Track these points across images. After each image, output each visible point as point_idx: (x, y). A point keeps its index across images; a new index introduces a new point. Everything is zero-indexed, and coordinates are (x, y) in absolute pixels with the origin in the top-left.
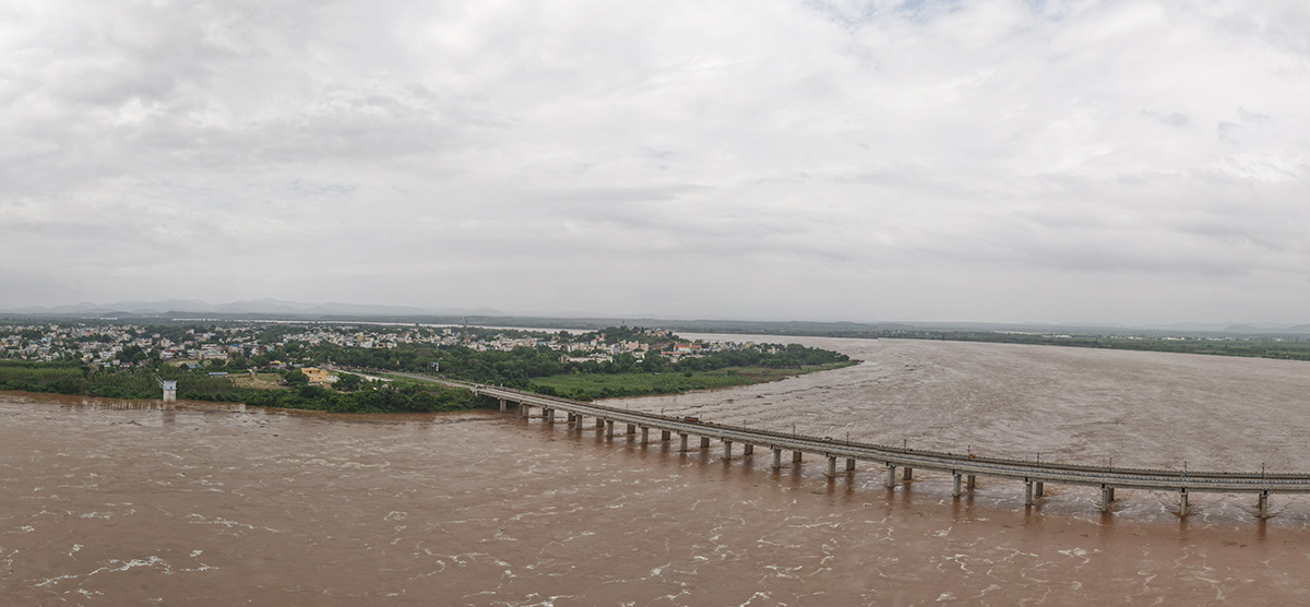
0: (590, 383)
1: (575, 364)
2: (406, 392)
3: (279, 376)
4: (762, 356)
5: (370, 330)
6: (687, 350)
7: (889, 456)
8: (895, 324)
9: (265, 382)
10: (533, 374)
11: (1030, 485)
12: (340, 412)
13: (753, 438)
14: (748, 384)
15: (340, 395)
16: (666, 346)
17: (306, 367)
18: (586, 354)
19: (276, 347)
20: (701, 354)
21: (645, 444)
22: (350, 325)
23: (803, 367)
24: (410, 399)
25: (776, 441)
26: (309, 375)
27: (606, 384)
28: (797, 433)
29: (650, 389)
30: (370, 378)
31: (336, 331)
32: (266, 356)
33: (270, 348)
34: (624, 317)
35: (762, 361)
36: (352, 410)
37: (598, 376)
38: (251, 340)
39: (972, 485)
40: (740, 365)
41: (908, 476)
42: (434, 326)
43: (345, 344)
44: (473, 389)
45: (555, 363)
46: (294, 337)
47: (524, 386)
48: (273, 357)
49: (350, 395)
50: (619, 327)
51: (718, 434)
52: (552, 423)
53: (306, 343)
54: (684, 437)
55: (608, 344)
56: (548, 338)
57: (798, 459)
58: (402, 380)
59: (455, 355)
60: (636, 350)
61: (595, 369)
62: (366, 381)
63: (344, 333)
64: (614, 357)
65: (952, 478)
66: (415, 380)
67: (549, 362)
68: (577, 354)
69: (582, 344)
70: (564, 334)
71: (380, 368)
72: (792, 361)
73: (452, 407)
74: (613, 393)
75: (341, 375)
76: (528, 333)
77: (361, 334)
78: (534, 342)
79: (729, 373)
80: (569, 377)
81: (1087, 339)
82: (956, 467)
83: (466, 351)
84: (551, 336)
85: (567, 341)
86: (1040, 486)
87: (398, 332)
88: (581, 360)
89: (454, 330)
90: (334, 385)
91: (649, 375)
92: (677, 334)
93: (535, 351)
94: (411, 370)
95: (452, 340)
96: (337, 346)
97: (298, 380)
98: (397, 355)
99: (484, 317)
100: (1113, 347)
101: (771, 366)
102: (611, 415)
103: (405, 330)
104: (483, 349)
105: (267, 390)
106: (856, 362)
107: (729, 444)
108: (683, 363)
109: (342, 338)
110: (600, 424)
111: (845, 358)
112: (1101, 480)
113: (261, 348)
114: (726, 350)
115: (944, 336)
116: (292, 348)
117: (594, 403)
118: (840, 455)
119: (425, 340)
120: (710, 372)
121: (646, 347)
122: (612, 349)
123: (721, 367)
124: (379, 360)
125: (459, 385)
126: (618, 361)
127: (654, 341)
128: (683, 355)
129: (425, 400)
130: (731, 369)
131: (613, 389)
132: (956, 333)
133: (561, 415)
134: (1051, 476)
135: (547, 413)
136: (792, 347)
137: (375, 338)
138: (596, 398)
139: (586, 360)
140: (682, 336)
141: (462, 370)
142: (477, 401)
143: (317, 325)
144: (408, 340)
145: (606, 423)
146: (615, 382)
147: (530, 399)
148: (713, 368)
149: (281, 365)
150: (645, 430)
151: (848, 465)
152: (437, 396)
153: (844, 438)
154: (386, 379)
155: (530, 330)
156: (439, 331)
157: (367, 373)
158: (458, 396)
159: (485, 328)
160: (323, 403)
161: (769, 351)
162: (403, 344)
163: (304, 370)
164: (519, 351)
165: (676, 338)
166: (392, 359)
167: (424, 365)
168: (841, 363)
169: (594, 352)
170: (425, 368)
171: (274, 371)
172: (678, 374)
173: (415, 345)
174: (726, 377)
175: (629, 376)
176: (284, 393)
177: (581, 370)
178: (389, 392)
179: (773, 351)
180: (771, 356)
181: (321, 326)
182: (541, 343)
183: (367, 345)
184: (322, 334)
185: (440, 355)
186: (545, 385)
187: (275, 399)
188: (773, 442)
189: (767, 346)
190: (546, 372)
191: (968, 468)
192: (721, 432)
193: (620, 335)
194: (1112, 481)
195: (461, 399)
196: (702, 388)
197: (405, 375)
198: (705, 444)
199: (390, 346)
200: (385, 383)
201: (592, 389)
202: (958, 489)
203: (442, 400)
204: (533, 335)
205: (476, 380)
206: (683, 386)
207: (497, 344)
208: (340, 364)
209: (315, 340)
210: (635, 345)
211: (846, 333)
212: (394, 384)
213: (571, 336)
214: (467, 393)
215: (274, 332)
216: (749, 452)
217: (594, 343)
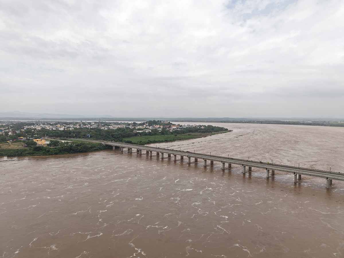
0: (144, 139)
1: (139, 133)
2: (78, 145)
3: (23, 144)
4: (199, 129)
5: (62, 124)
6: (175, 127)
7: (243, 163)
8: (244, 119)
9: (16, 146)
10: (124, 137)
11: (296, 175)
12: (51, 155)
13: (197, 156)
14: (195, 138)
15: (51, 148)
16: (168, 126)
17: (35, 139)
18: (142, 130)
19: (21, 131)
20: (179, 129)
21: (163, 158)
22: (54, 122)
23: (213, 133)
24: (79, 148)
25: (205, 157)
26: (37, 142)
27: (149, 139)
28: (211, 154)
29: (164, 140)
30: (63, 141)
31: (48, 124)
32: (16, 135)
33: (18, 132)
34: (154, 117)
35: (199, 131)
36: (56, 154)
37: (146, 137)
38: (8, 129)
39: (273, 174)
40: (192, 132)
41: (250, 170)
42: (87, 121)
43: (52, 129)
44: (103, 143)
45: (132, 133)
46: (29, 127)
47: (121, 141)
48: (20, 135)
49: (55, 148)
50: (153, 120)
51: (186, 155)
52: (131, 153)
53: (35, 129)
54: (175, 156)
55: (150, 126)
56: (129, 125)
57: (212, 163)
58: (76, 141)
59: (96, 131)
60: (159, 128)
61: (145, 134)
62: (62, 143)
63: (52, 125)
64: (151, 130)
65: (266, 171)
66: (81, 141)
67: (130, 132)
68: (139, 129)
69: (141, 126)
70: (134, 123)
71: (67, 137)
72: (209, 131)
73: (95, 150)
74: (152, 142)
75: (51, 141)
76: (122, 123)
77: (59, 125)
78: (124, 126)
79: (189, 135)
80: (137, 137)
81: (319, 123)
82: (267, 167)
83: (100, 130)
84: (130, 124)
85: (136, 125)
86: (300, 176)
87: (74, 124)
88: (140, 131)
89: (95, 123)
90: (48, 145)
91: (163, 136)
92: (172, 122)
93: (125, 129)
94: (80, 137)
95: (95, 126)
96: (49, 130)
97: (32, 144)
98: (74, 132)
99: (106, 118)
100: (331, 126)
101: (202, 132)
102: (151, 149)
103: (77, 123)
104: (106, 129)
105: (18, 150)
106: (230, 131)
107: (190, 158)
108: (174, 132)
109: (51, 127)
110: (147, 152)
111: (227, 130)
112: (326, 176)
113: (13, 132)
114: (187, 127)
115: (262, 122)
116: (29, 131)
117: (145, 145)
118: (226, 162)
119: (85, 127)
120: (182, 134)
121: (162, 127)
122: (151, 128)
123: (186, 133)
124: (66, 134)
125: (98, 142)
126: (153, 132)
127: (164, 125)
128: (174, 129)
129: (85, 148)
130: (189, 133)
131: (152, 141)
132: (266, 121)
133: (134, 150)
134: (305, 173)
135: (129, 149)
136: (209, 126)
137: (65, 126)
138: (146, 144)
139: (142, 131)
140: (173, 123)
141: (99, 136)
142: (104, 147)
143: (39, 122)
144: (78, 127)
145: (149, 152)
146: (152, 138)
147: (123, 145)
148: (183, 133)
149: (24, 139)
150: (163, 154)
151: (229, 165)
152: (90, 146)
153: (227, 157)
154: (70, 141)
155: (123, 122)
156: (90, 123)
157: (62, 140)
158: (98, 146)
159: (107, 122)
160: (44, 153)
161: (201, 127)
162: (75, 129)
163: (34, 140)
164: (119, 129)
165: (171, 124)
166: (72, 134)
167: (84, 135)
168: (225, 131)
169: (145, 129)
170: (85, 136)
171: (20, 141)
172: (173, 135)
173: (81, 128)
174: (188, 136)
175: (157, 136)
176: (25, 150)
177: (141, 135)
178: (71, 146)
179: (203, 127)
180: (202, 129)
181: (41, 122)
182: (127, 126)
183: (62, 129)
184: (42, 125)
185: (90, 132)
186: (129, 140)
187: (22, 153)
188: (204, 157)
189: (201, 126)
190: (129, 136)
191: (272, 168)
192: (187, 154)
193: (153, 123)
194: (331, 177)
195: (99, 147)
196: (180, 140)
197: (77, 139)
198: (182, 158)
199: (71, 129)
200: (69, 142)
201: (144, 141)
202: (268, 175)
203: (91, 148)
204: (124, 124)
205: (104, 140)
206: (174, 139)
207: (111, 127)
208: (50, 136)
209: (39, 128)
210: (158, 126)
211: (227, 121)
212: (73, 143)
213: (137, 124)
214: (101, 144)
215: (20, 125)
216: (196, 161)
217: (145, 126)
